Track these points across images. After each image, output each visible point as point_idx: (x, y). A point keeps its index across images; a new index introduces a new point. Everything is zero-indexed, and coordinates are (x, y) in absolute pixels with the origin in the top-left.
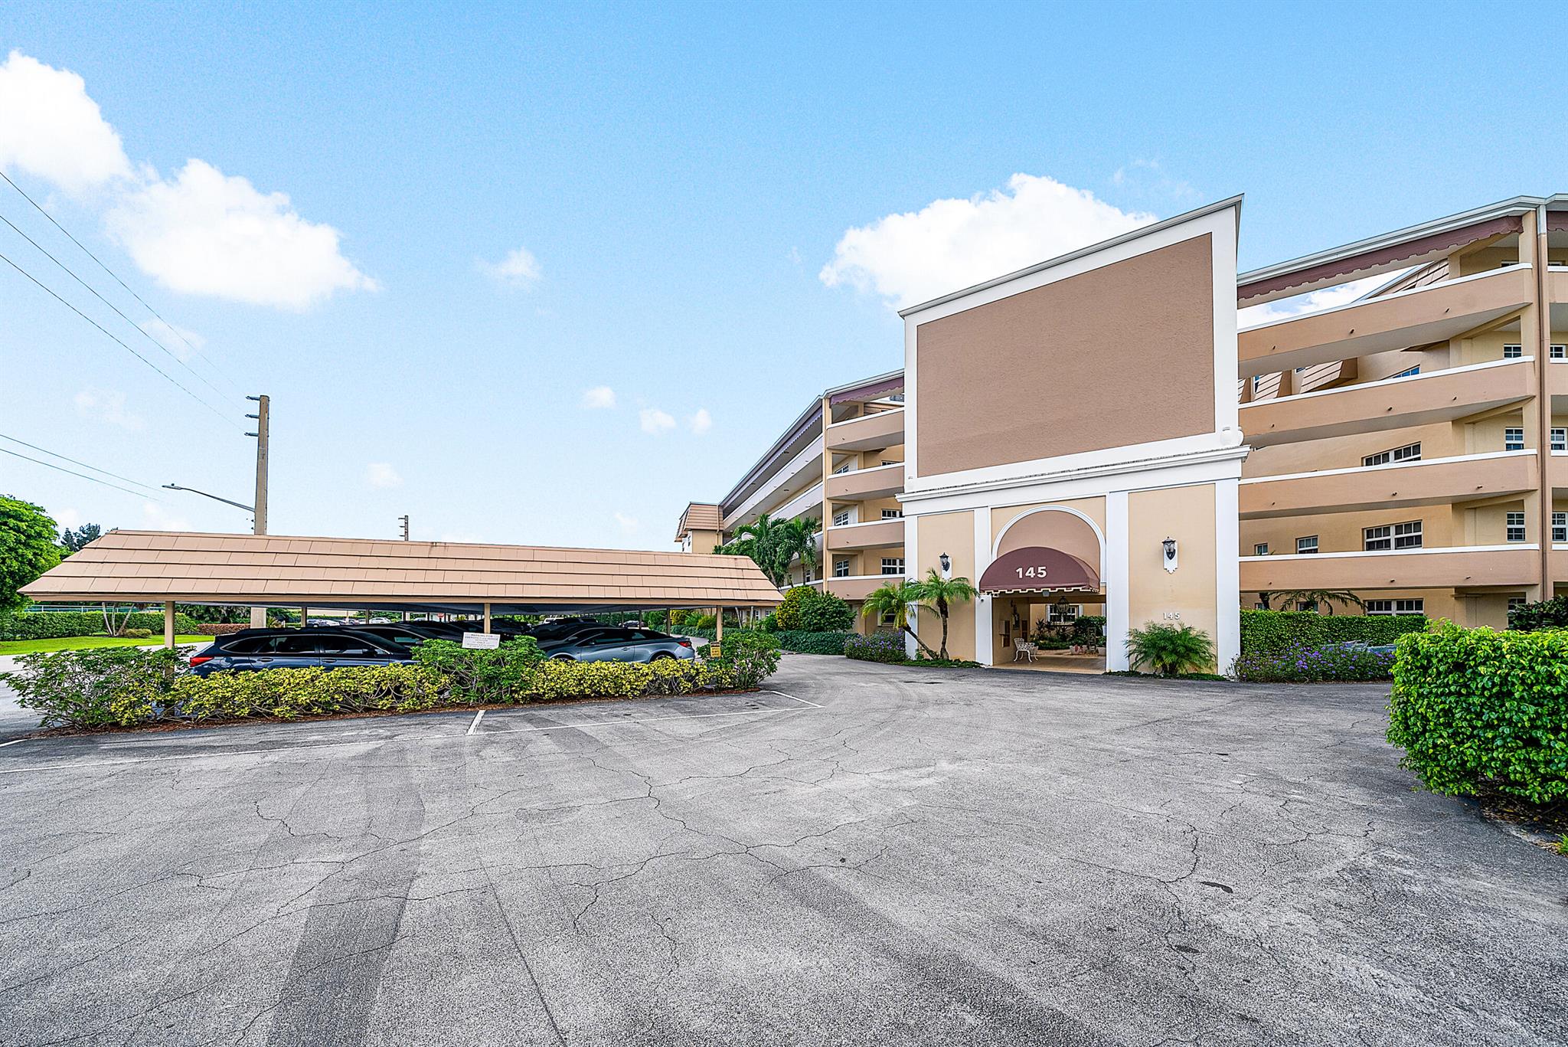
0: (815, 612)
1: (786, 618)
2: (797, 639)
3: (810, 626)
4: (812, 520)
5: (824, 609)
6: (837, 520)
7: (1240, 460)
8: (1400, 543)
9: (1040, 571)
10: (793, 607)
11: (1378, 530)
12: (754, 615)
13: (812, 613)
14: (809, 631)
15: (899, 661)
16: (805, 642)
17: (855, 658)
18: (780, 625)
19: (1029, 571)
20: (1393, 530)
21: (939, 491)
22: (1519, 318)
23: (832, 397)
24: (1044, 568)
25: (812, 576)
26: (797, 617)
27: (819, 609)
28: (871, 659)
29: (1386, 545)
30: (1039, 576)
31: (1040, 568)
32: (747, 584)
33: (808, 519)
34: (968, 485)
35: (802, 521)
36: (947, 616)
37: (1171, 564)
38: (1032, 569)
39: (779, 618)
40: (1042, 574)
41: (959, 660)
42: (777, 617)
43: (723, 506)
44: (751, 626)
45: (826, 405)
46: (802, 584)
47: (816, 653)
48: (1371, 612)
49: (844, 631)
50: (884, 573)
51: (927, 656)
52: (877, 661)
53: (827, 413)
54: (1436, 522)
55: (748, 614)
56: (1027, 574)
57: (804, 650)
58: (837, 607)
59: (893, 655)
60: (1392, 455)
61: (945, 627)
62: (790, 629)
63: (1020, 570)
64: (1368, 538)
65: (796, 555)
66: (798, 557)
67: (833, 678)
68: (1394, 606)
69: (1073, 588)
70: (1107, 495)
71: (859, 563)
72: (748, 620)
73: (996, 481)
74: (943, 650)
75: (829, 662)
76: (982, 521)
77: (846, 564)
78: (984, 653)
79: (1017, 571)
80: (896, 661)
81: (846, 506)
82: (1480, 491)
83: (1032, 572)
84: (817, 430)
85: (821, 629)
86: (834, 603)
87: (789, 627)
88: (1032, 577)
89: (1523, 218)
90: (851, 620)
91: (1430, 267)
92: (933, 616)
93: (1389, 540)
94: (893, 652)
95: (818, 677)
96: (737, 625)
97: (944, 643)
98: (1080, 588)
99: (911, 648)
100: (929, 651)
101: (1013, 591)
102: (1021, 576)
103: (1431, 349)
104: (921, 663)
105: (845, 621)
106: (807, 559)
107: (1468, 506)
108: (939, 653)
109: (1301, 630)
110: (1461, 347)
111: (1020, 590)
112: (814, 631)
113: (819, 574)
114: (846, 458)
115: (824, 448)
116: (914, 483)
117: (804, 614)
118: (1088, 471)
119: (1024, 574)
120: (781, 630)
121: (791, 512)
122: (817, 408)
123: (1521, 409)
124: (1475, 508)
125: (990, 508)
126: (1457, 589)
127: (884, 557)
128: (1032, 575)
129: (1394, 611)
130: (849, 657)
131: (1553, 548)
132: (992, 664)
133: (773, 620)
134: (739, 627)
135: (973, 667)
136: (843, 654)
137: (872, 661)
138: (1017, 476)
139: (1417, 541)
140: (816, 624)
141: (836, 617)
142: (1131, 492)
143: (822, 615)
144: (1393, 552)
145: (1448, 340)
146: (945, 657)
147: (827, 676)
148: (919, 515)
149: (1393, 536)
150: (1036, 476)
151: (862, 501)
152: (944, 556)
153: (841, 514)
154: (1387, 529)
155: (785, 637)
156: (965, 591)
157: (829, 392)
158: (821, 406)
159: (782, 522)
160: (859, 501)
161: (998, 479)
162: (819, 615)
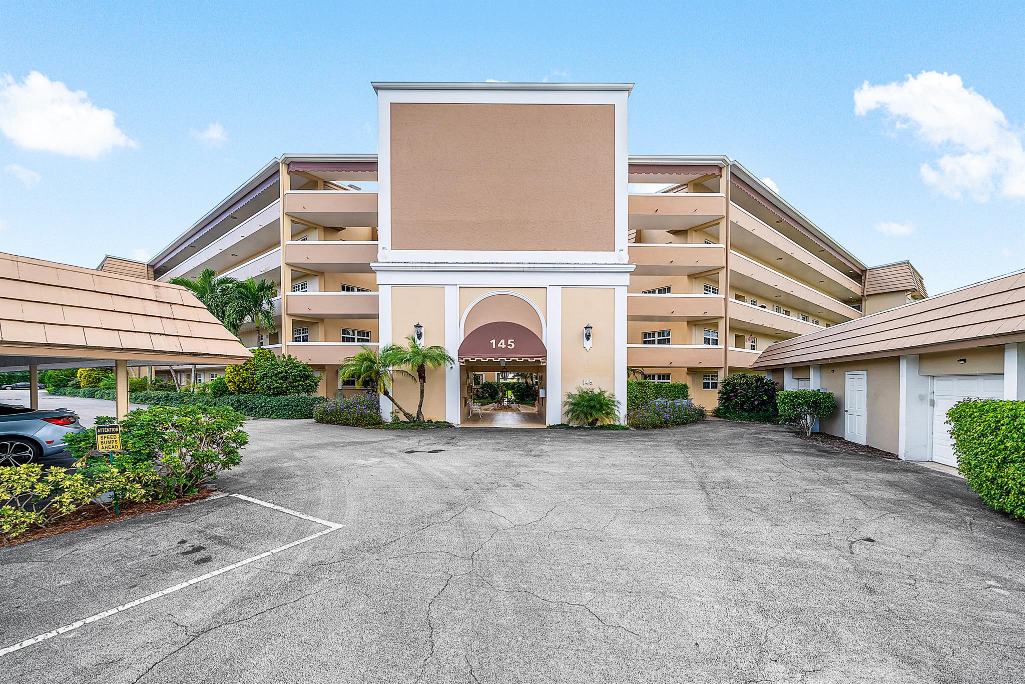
0: (276, 375)
1: (239, 381)
2: (254, 403)
3: (270, 389)
4: (268, 283)
5: (286, 372)
6: (295, 289)
7: (629, 274)
8: (660, 342)
9: (509, 343)
10: (247, 370)
11: (649, 334)
12: (196, 378)
13: (272, 376)
14: (268, 395)
15: (376, 424)
16: (264, 406)
17: (327, 423)
18: (231, 387)
19: (500, 343)
20: (656, 334)
21: (414, 265)
22: (719, 223)
23: (290, 163)
24: (513, 340)
25: (266, 340)
26: (253, 380)
27: (281, 373)
28: (346, 423)
29: (653, 342)
30: (509, 347)
31: (509, 341)
32: (182, 328)
33: (263, 282)
34: (440, 263)
35: (257, 284)
36: (424, 382)
37: (588, 344)
38: (503, 341)
39: (230, 381)
40: (511, 346)
41: (431, 420)
42: (227, 380)
43: (153, 266)
44: (192, 389)
45: (283, 170)
46: (257, 348)
47: (279, 417)
48: (659, 381)
49: (309, 395)
50: (343, 341)
51: (402, 418)
52: (353, 425)
53: (284, 179)
54: (678, 330)
55: (189, 376)
56: (499, 345)
57: (263, 415)
58: (300, 371)
59: (370, 420)
60: (657, 291)
61: (422, 392)
62: (244, 393)
63: (493, 341)
64: (644, 338)
65: (248, 319)
66: (250, 320)
67: (316, 454)
68: (656, 377)
69: (535, 359)
70: (548, 287)
71: (321, 330)
72: (188, 383)
73: (465, 263)
74: (419, 412)
75: (299, 429)
76: (451, 297)
77: (305, 330)
78: (453, 414)
79: (491, 342)
80: (374, 425)
81: (306, 276)
82: (706, 315)
83: (503, 343)
84: (273, 194)
85: (284, 393)
86: (297, 367)
87: (241, 391)
88: (503, 347)
89: (722, 169)
90: (316, 385)
91: (678, 187)
92: (410, 380)
93: (655, 340)
94: (371, 416)
95: (298, 455)
96: (173, 388)
97: (420, 406)
98: (540, 359)
99: (386, 409)
100: (406, 414)
101: (487, 359)
102: (494, 347)
103: (678, 234)
104: (396, 426)
105: (310, 385)
106: (264, 323)
107: (694, 323)
108: (415, 415)
109: (645, 392)
110: (692, 234)
111: (493, 359)
112: (275, 395)
113: (275, 338)
114: (307, 229)
115: (281, 213)
116: (386, 252)
117: (262, 378)
118: (536, 266)
119: (496, 345)
120: (231, 394)
121: (245, 273)
122: (272, 174)
123: (718, 273)
124: (695, 325)
125: (458, 286)
126: (688, 368)
127: (344, 327)
128: (504, 346)
129: (656, 381)
130: (318, 422)
131: (729, 349)
132: (459, 423)
133: (220, 383)
134: (175, 391)
135: (443, 426)
136: (312, 418)
137: (348, 425)
138: (482, 262)
139: (668, 341)
140: (276, 388)
141: (300, 381)
142: (564, 287)
143: (285, 378)
144: (656, 346)
145: (687, 230)
146: (421, 419)
147: (308, 452)
148: (393, 286)
149: (656, 338)
150: (497, 263)
151: (323, 273)
152: (418, 326)
153: (299, 283)
154: (654, 334)
155: (238, 401)
156: (440, 357)
157: (287, 156)
158: (279, 170)
159: (231, 282)
160: (319, 272)
161: (466, 262)
162: (280, 379)
